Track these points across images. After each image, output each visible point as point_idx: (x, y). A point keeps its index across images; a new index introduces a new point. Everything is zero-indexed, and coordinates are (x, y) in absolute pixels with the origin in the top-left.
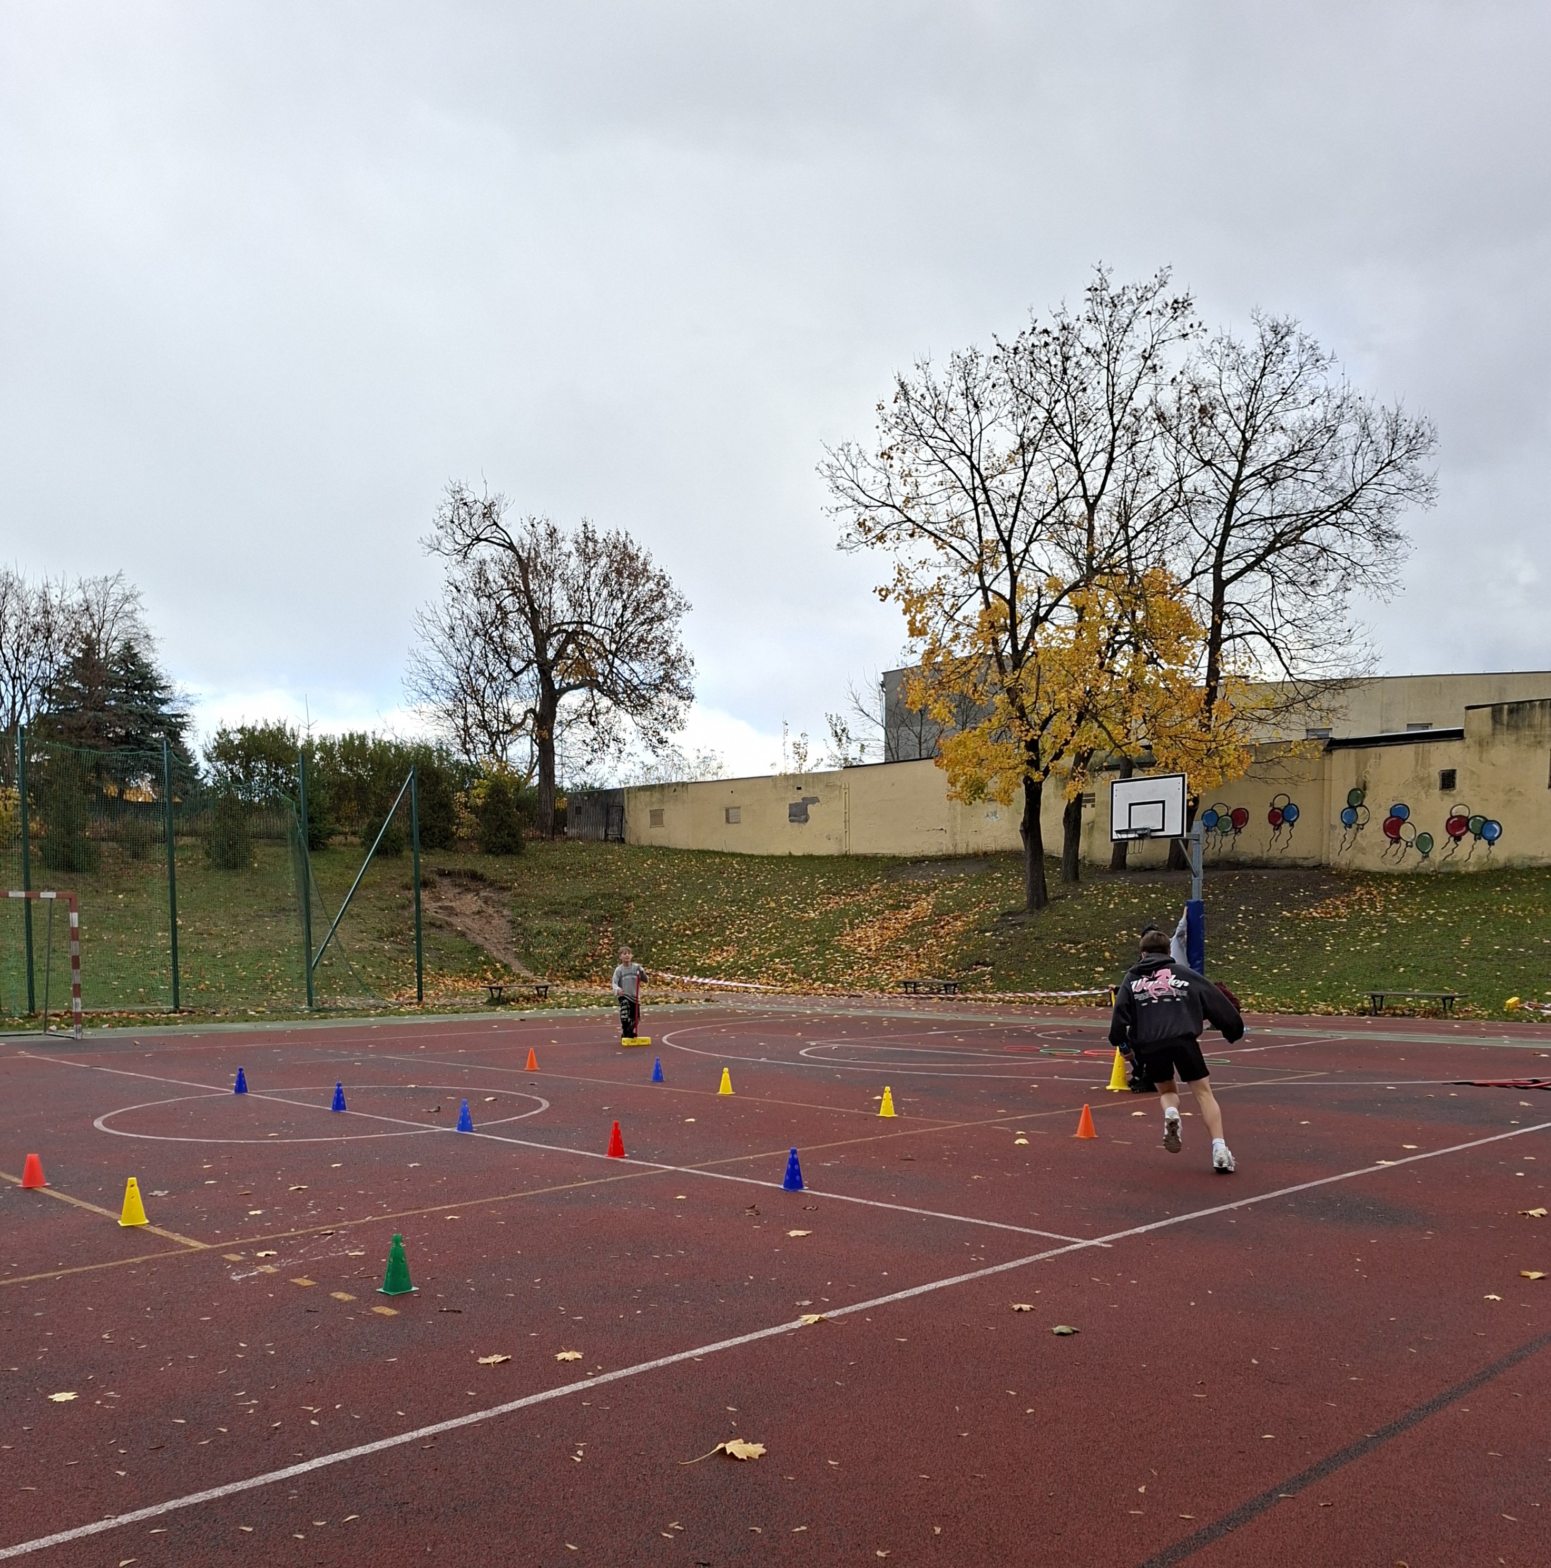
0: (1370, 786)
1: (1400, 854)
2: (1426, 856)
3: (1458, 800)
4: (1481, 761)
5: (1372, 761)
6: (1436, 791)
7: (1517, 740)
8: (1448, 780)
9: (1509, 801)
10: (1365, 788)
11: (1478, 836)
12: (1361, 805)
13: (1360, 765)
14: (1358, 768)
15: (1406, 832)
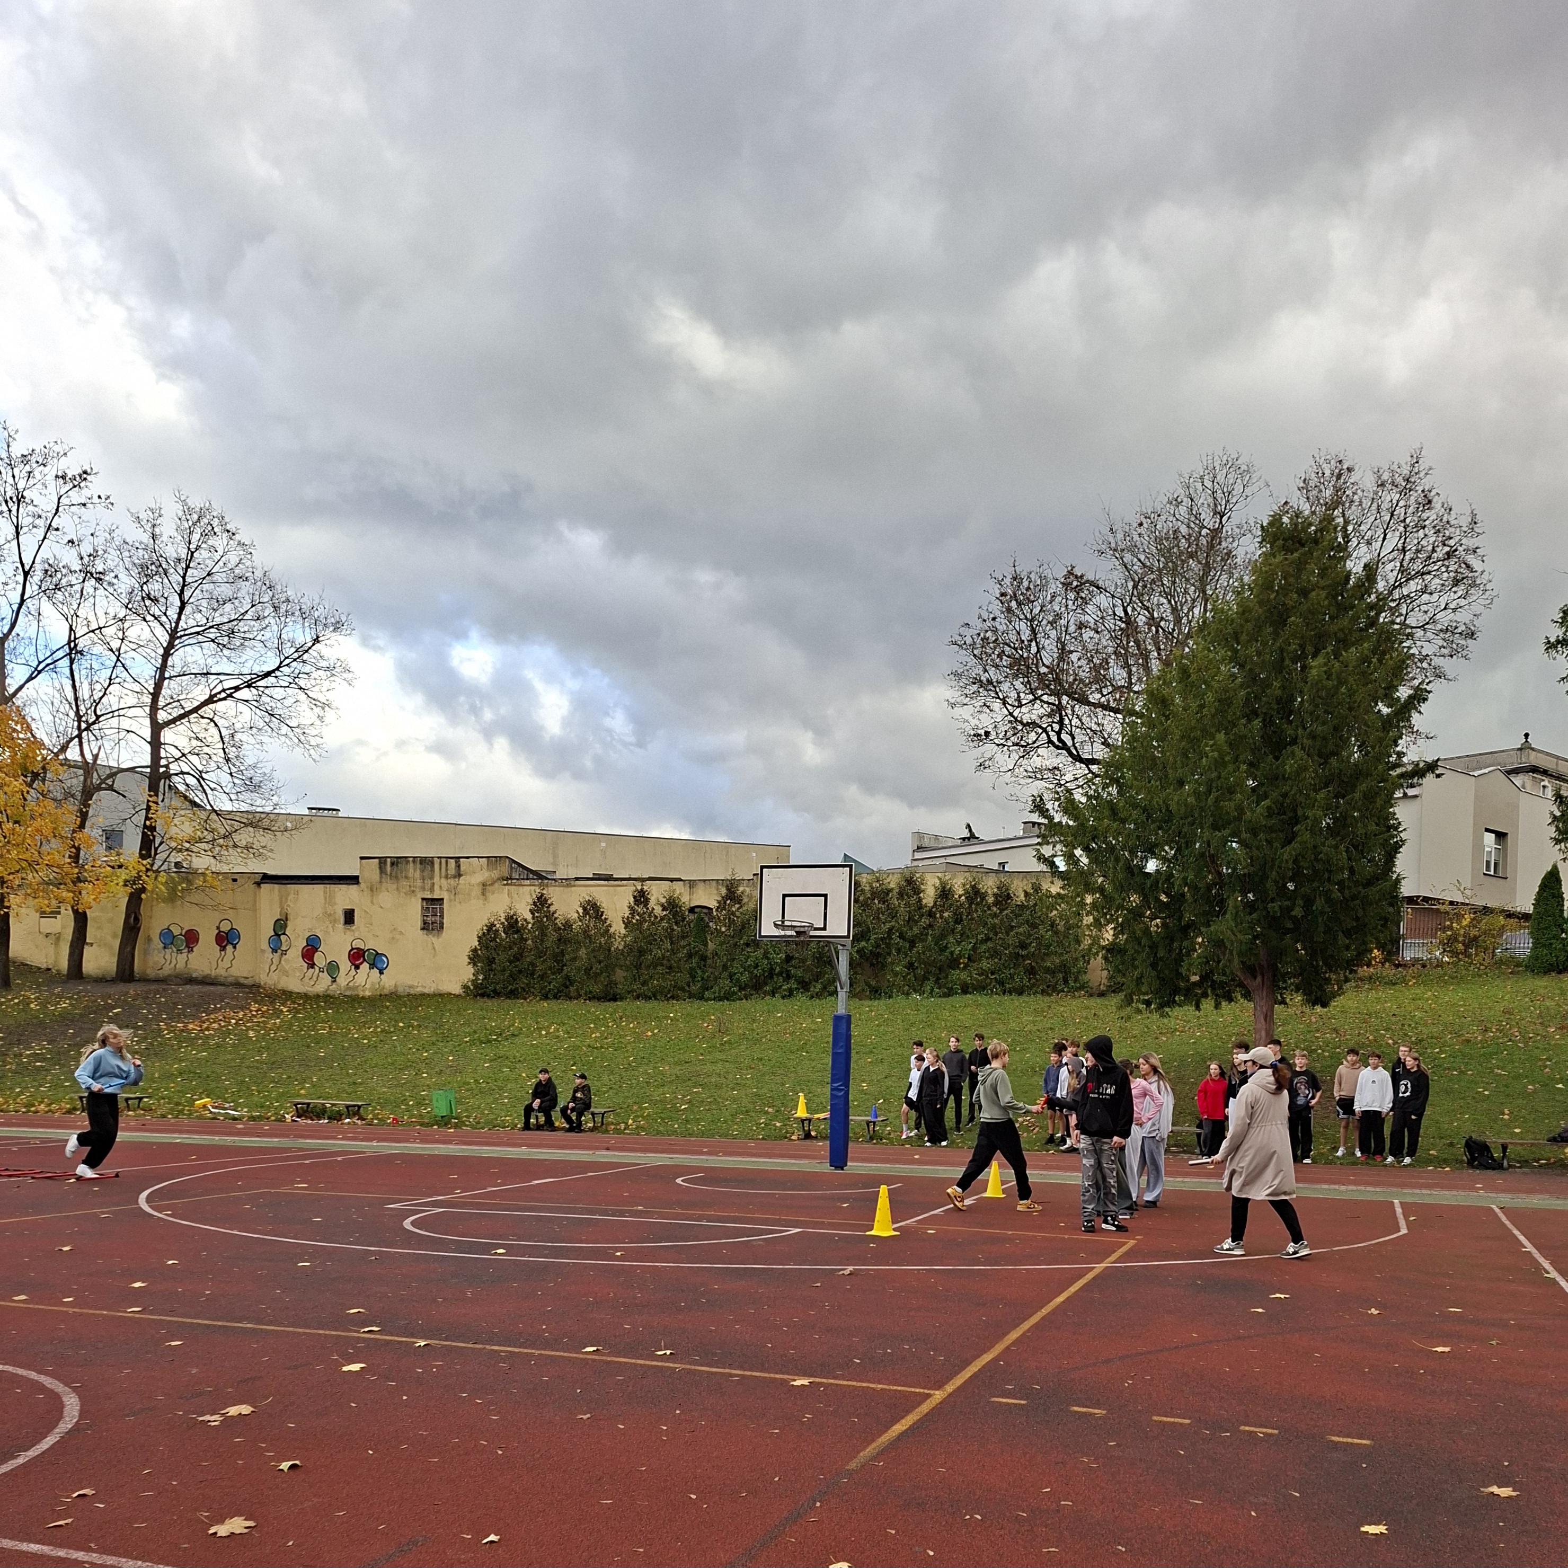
0: (290, 917)
1: (315, 978)
2: (334, 981)
3: (357, 935)
4: (372, 903)
5: (291, 897)
6: (340, 925)
7: (397, 889)
8: (349, 917)
9: (393, 938)
10: (287, 919)
11: (372, 966)
12: (284, 934)
13: (283, 900)
14: (281, 902)
15: (318, 959)
